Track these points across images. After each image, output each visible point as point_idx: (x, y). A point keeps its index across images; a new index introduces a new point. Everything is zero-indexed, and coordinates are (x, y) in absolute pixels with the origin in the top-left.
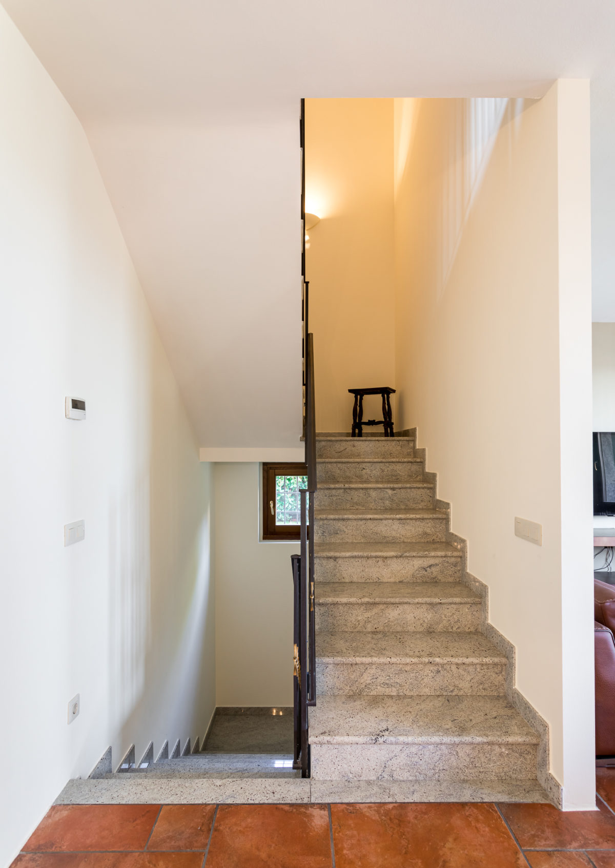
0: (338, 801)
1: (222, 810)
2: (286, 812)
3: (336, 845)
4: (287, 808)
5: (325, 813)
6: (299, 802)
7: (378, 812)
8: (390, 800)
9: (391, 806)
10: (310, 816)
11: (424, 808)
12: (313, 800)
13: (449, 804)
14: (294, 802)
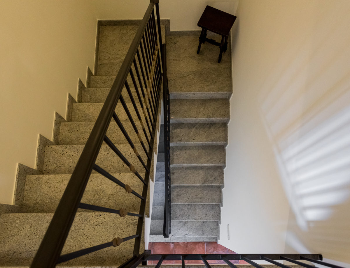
0: (176, 241)
1: (154, 244)
2: (166, 244)
3: (174, 252)
4: (166, 243)
5: (173, 244)
6: (168, 242)
7: (183, 244)
8: (186, 241)
9: (185, 243)
10: (170, 245)
11: (191, 243)
12: (171, 241)
13: (197, 242)
14: (167, 242)
